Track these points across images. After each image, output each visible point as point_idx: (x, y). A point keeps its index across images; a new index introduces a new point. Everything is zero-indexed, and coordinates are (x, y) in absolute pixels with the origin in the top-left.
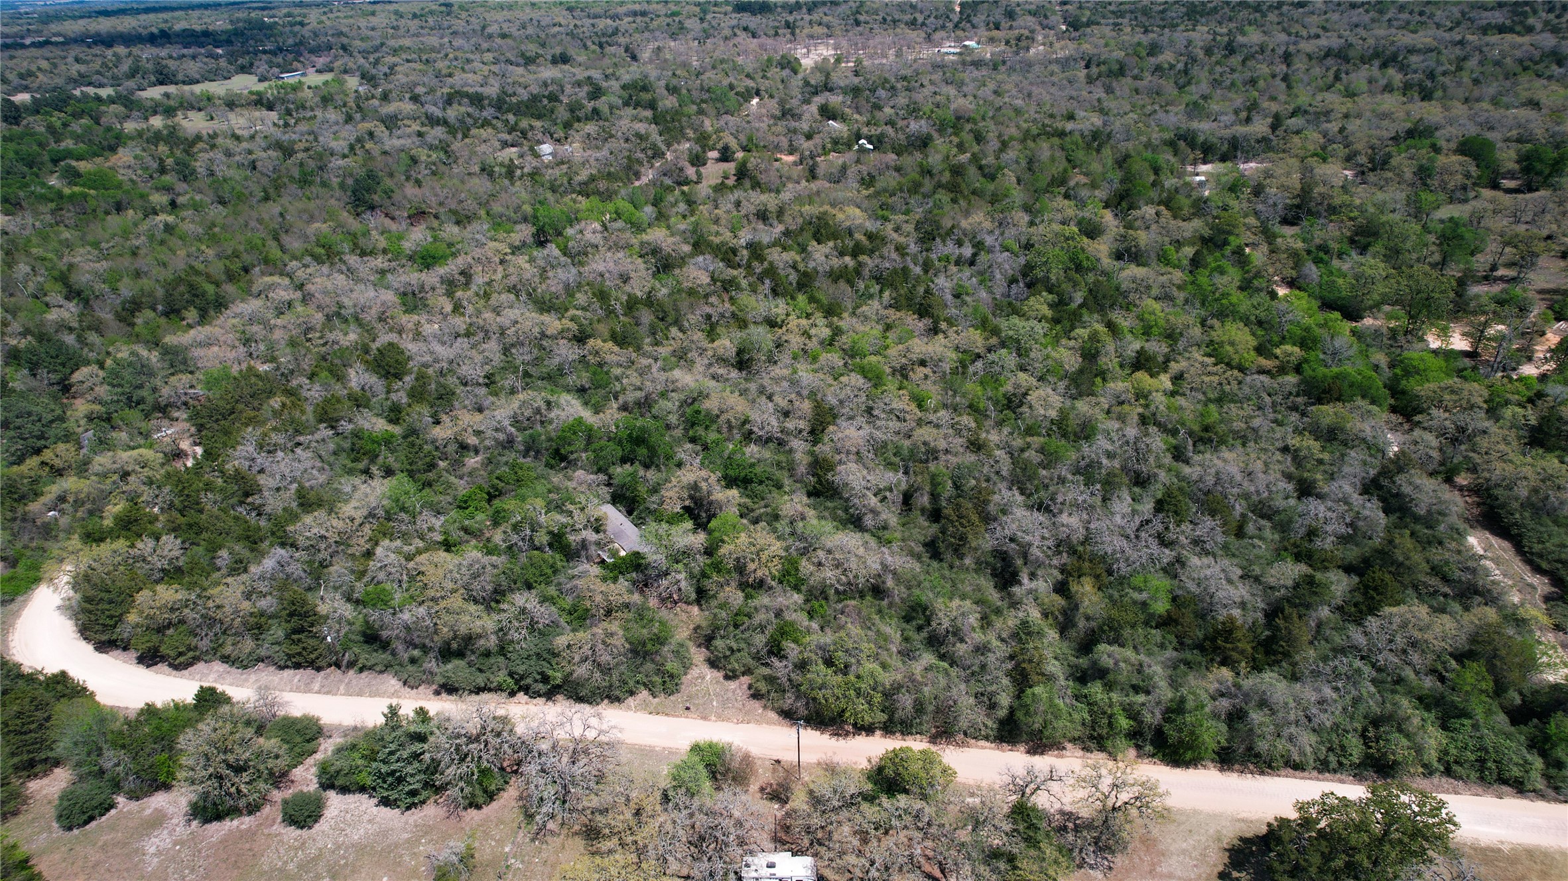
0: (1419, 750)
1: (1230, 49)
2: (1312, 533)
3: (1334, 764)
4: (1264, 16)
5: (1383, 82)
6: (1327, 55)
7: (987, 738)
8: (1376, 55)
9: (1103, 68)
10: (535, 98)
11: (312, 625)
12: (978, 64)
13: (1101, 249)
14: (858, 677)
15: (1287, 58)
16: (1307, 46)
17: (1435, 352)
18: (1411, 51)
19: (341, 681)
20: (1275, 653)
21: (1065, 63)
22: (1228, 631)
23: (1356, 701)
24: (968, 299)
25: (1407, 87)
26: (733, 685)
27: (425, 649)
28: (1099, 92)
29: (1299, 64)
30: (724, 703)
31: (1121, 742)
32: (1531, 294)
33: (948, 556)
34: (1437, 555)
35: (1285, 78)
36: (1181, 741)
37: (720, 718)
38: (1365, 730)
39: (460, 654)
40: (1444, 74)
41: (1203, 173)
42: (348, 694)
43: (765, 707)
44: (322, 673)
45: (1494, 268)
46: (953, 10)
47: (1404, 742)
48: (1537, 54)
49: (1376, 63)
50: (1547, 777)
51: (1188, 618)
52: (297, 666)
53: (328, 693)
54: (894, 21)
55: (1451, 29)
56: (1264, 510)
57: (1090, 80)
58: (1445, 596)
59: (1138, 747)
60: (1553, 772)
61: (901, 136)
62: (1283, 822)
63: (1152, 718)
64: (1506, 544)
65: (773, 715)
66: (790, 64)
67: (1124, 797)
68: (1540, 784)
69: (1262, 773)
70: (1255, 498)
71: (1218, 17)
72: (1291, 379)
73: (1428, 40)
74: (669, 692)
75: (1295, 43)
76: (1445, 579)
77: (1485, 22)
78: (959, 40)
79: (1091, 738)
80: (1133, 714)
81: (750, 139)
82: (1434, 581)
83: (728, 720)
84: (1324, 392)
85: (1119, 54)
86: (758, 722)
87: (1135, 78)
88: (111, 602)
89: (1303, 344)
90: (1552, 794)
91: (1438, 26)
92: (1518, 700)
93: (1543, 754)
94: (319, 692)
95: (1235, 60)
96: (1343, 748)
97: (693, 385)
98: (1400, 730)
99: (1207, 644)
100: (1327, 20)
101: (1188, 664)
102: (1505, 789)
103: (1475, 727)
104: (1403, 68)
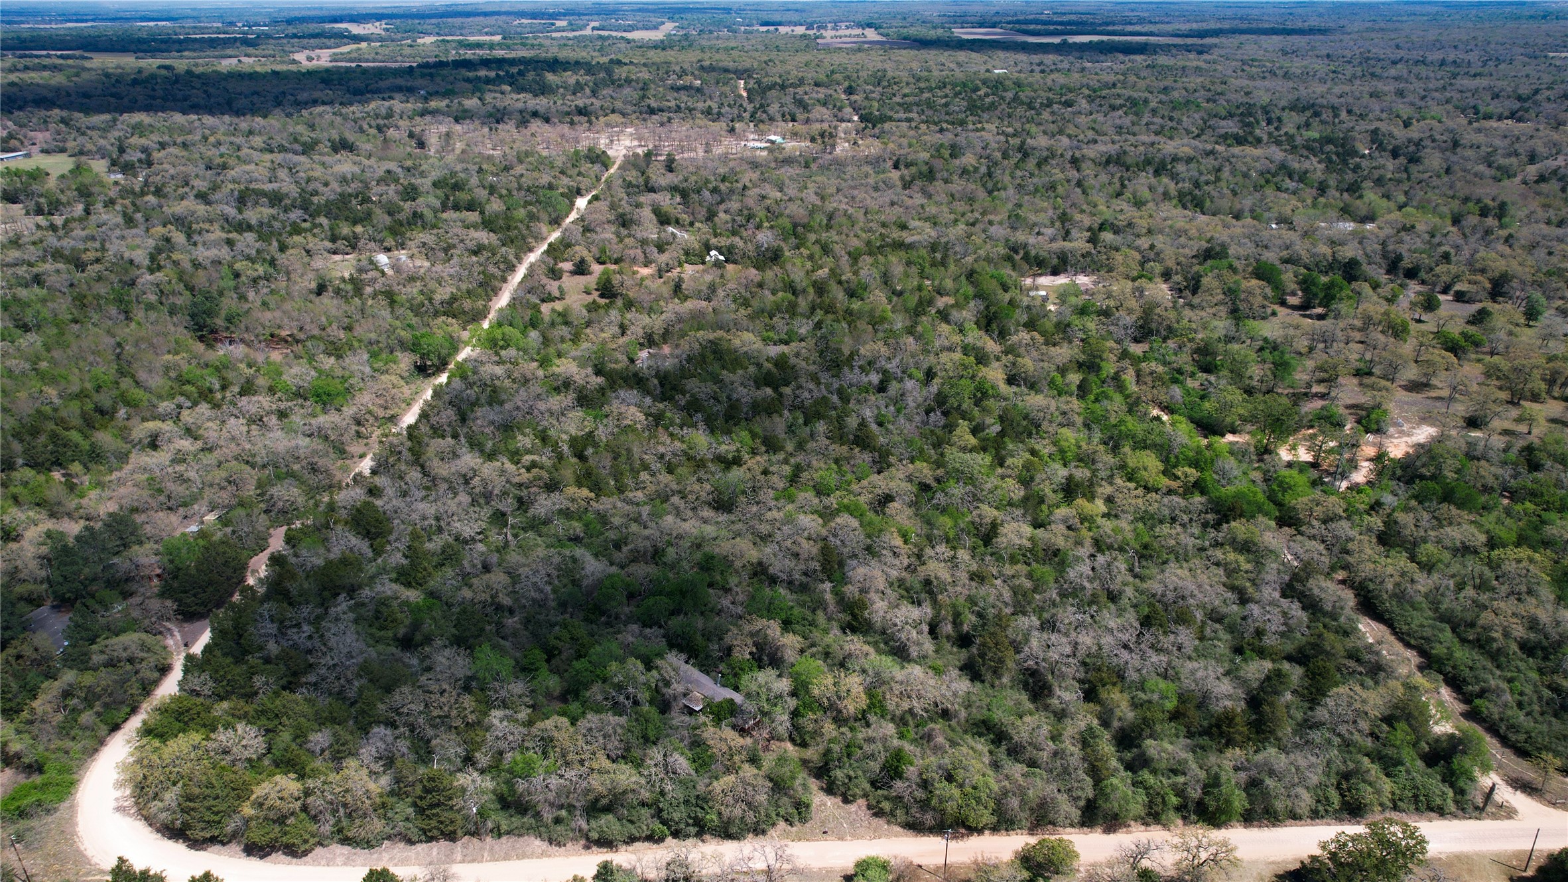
0: (1378, 792)
1: (1025, 152)
2: (1259, 633)
3: (1322, 812)
4: (1039, 114)
5: (1161, 190)
6: (1108, 162)
7: (1072, 826)
8: (1148, 162)
9: (913, 169)
10: (344, 199)
11: (450, 799)
12: (788, 161)
13: (995, 374)
14: (975, 788)
15: (1075, 162)
16: (1090, 152)
17: (1290, 465)
18: (1175, 159)
19: (482, 849)
20: (1264, 732)
21: (875, 162)
22: (1228, 718)
23: (1329, 763)
24: (890, 427)
25: (1181, 196)
26: (853, 808)
27: (571, 808)
28: (919, 199)
29: (1088, 170)
30: (852, 824)
31: (1172, 814)
32: (1342, 411)
33: (988, 677)
34: (1350, 643)
35: (1079, 184)
36: (1218, 808)
37: (855, 836)
38: (1339, 783)
39: (608, 809)
40: (1207, 183)
41: (1045, 287)
42: (494, 859)
43: (889, 822)
44: (459, 843)
45: (1309, 386)
46: (741, 96)
47: (1369, 789)
48: (1273, 167)
49: (1151, 170)
50: (1456, 802)
51: (1192, 713)
52: (430, 839)
53: (473, 861)
54: (691, 110)
55: (1198, 136)
56: (1216, 617)
57: (907, 185)
58: (1361, 673)
59: (1184, 818)
60: (1459, 797)
61: (750, 246)
62: (1314, 858)
63: (1195, 793)
64: (1382, 627)
65: (898, 829)
66: (600, 159)
67: (1204, 855)
68: (1453, 808)
69: (1274, 826)
70: (1209, 607)
71: (997, 112)
72: (1198, 499)
73: (1186, 149)
74: (803, 820)
75: (1079, 148)
76: (1358, 660)
77: (1223, 131)
78: (762, 133)
79: (1149, 814)
80: (1180, 793)
81: (603, 251)
82: (1352, 664)
83: (862, 837)
84: (1230, 509)
85: (924, 156)
86: (887, 836)
87: (946, 181)
88: (217, 797)
89: (1195, 464)
90: (1460, 813)
91: (1188, 132)
92: (1427, 749)
93: (1452, 785)
94: (463, 862)
95: (1031, 164)
96: (1327, 798)
97: (695, 532)
98: (1364, 781)
99: (1214, 730)
100: (1095, 121)
101: (1203, 748)
102: (1433, 814)
103: (1408, 772)
104: (1174, 177)
